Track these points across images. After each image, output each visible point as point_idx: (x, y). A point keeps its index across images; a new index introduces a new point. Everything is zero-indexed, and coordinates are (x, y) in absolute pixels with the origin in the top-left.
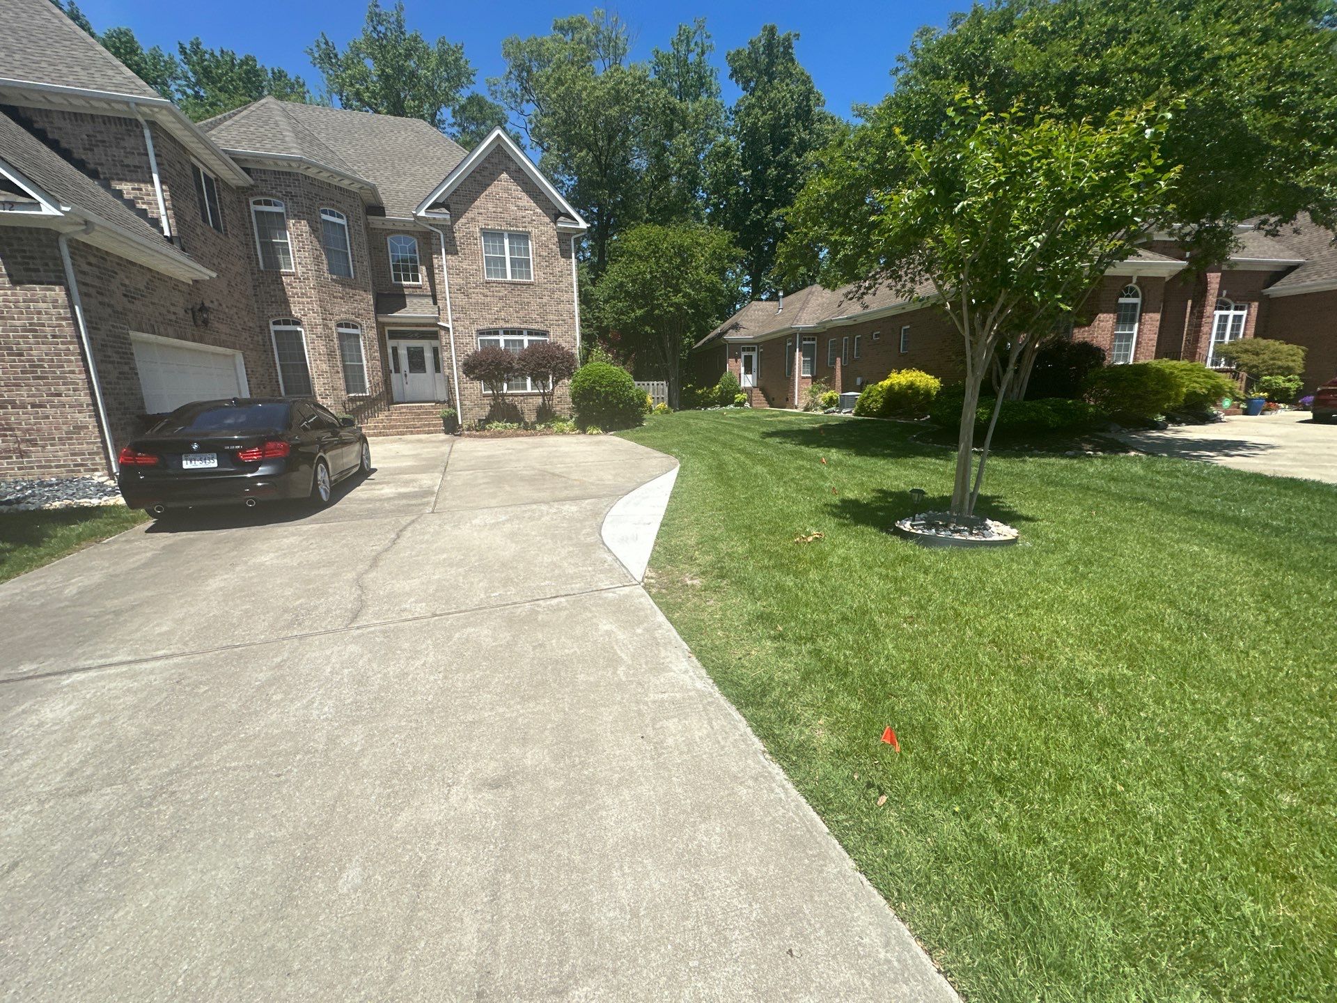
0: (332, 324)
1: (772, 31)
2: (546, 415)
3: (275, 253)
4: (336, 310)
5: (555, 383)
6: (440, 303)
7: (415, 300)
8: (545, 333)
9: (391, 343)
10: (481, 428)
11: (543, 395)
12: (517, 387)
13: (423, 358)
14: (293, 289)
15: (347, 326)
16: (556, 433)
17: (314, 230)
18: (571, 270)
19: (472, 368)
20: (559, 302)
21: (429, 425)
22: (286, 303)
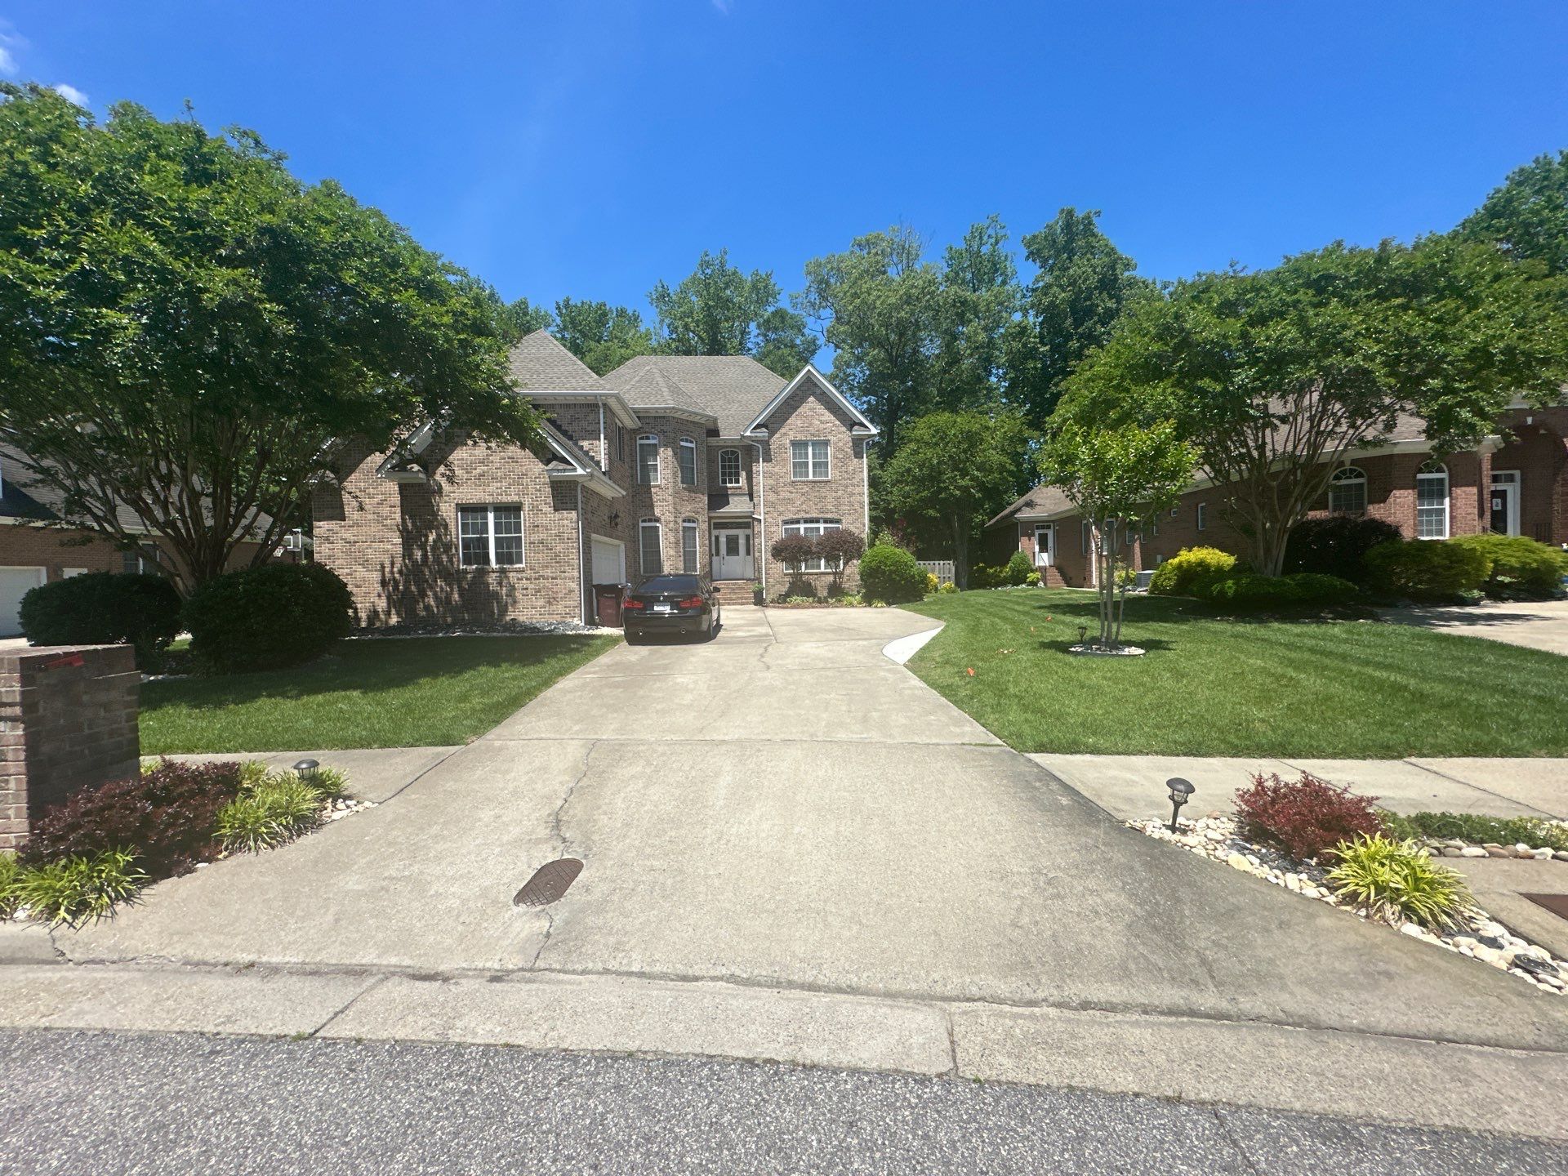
0: (680, 520)
1: (1070, 213)
2: (836, 592)
3: (648, 472)
4: (683, 510)
5: (845, 564)
6: (755, 500)
7: (736, 498)
8: (838, 521)
9: (715, 532)
10: (782, 600)
11: (835, 574)
12: (813, 568)
13: (737, 543)
14: (657, 496)
15: (689, 521)
16: (846, 606)
17: (675, 454)
18: (862, 468)
19: (779, 552)
20: (852, 495)
21: (742, 598)
22: (652, 507)
